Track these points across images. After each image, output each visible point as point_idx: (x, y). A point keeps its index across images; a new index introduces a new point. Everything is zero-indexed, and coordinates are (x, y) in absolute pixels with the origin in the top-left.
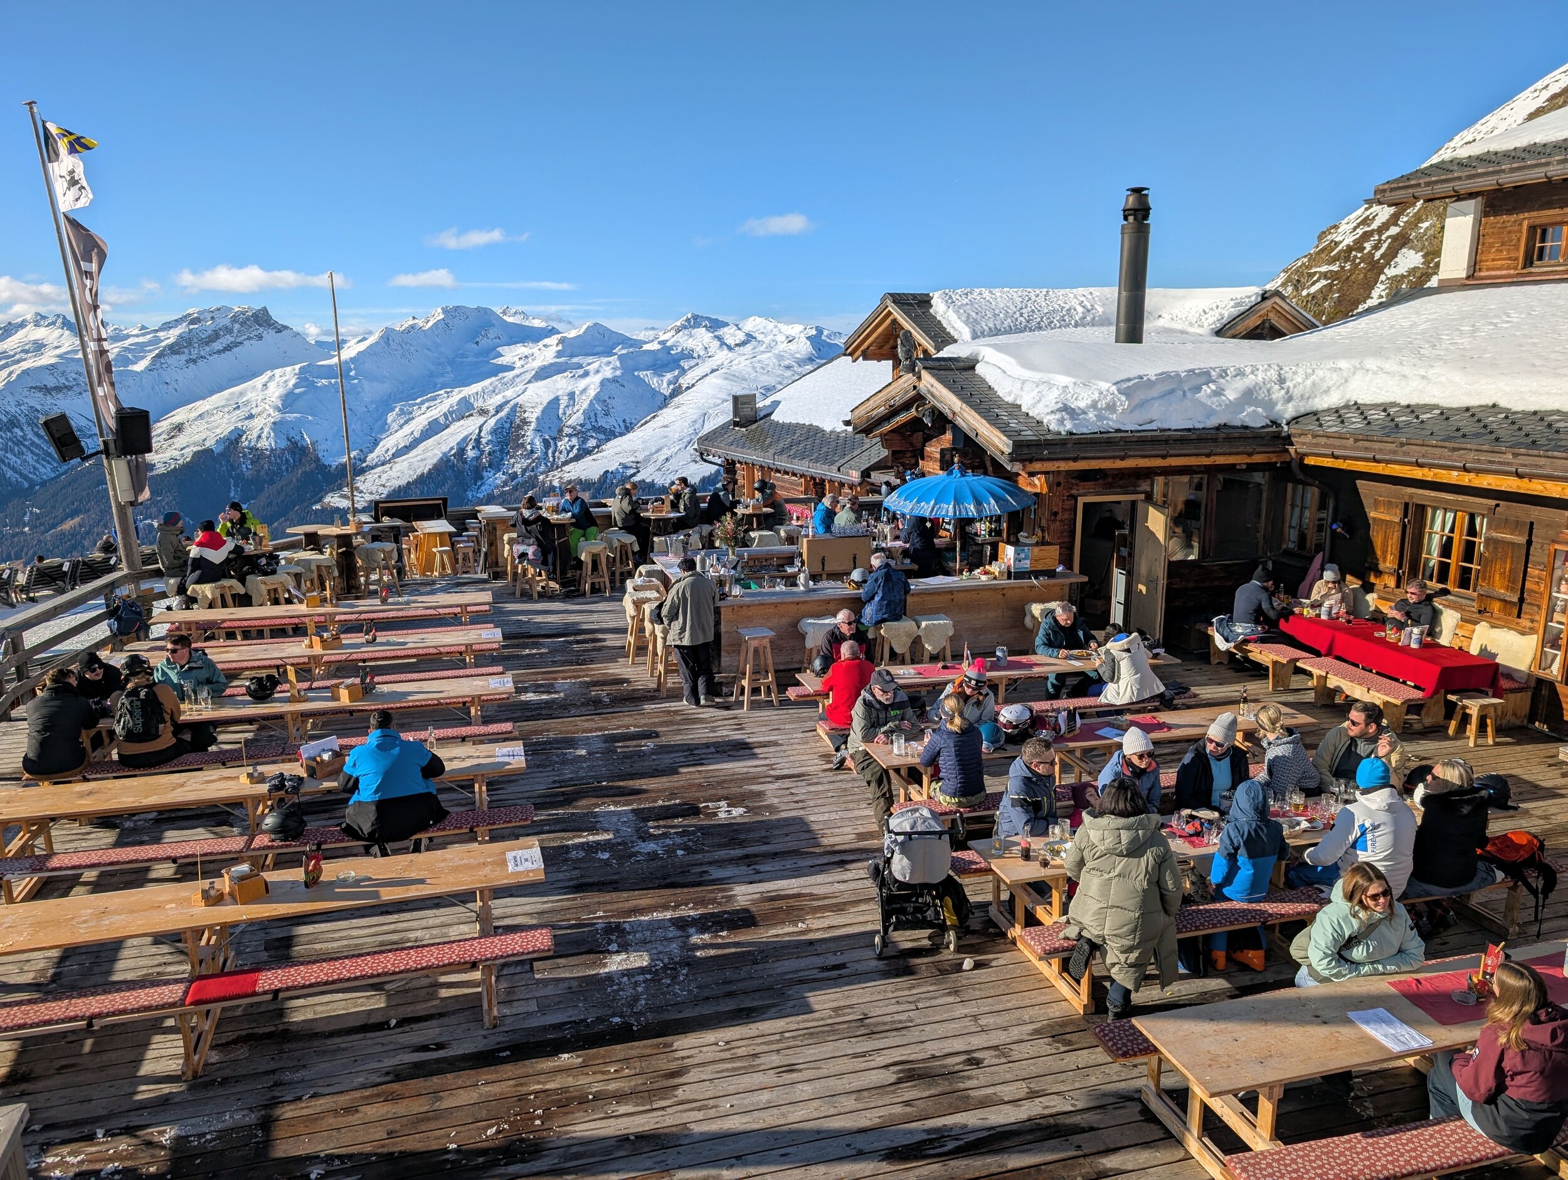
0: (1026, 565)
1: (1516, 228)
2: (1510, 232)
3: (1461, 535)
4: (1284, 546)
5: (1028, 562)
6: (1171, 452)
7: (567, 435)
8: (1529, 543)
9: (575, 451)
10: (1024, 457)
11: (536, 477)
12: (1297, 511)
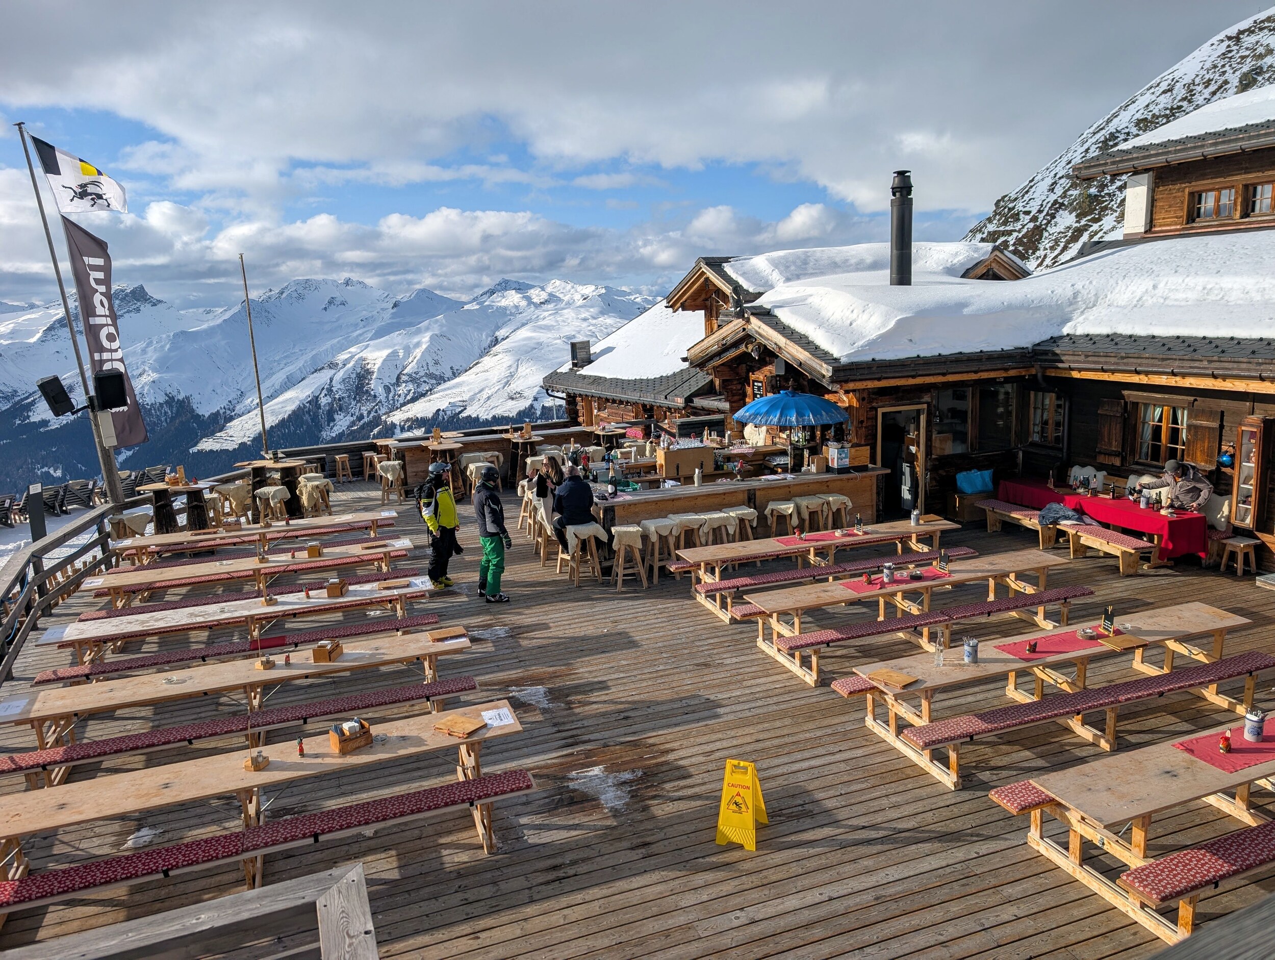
0: (846, 462)
1: (1180, 194)
2: (1175, 197)
3: (1168, 424)
4: (1030, 440)
5: (847, 460)
6: (950, 371)
7: (404, 382)
8: (1222, 427)
9: (411, 395)
10: (842, 379)
11: (379, 417)
12: (1039, 412)
